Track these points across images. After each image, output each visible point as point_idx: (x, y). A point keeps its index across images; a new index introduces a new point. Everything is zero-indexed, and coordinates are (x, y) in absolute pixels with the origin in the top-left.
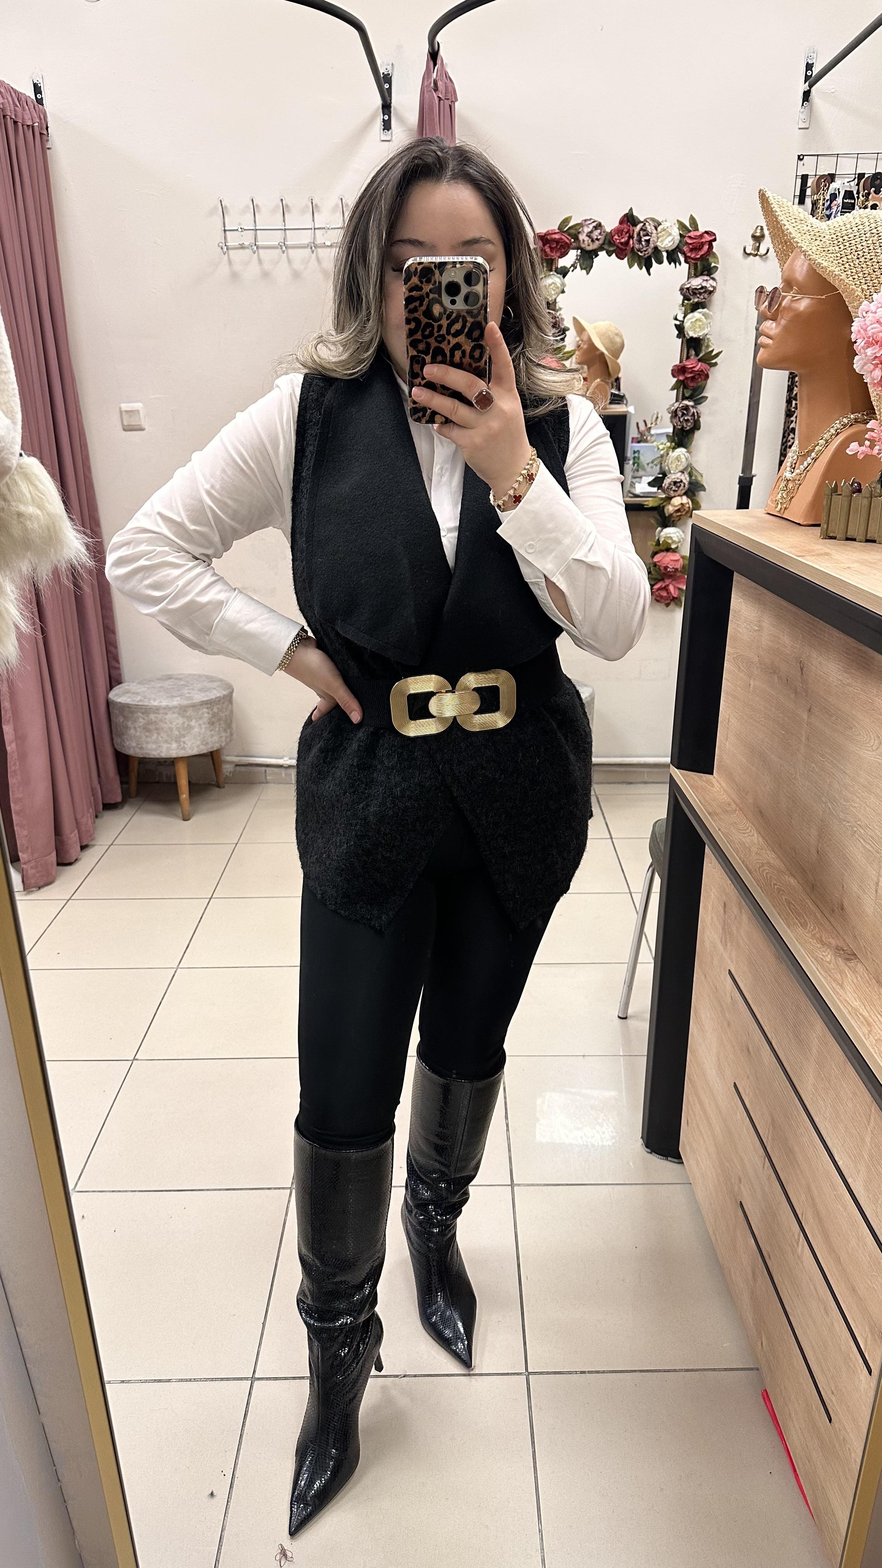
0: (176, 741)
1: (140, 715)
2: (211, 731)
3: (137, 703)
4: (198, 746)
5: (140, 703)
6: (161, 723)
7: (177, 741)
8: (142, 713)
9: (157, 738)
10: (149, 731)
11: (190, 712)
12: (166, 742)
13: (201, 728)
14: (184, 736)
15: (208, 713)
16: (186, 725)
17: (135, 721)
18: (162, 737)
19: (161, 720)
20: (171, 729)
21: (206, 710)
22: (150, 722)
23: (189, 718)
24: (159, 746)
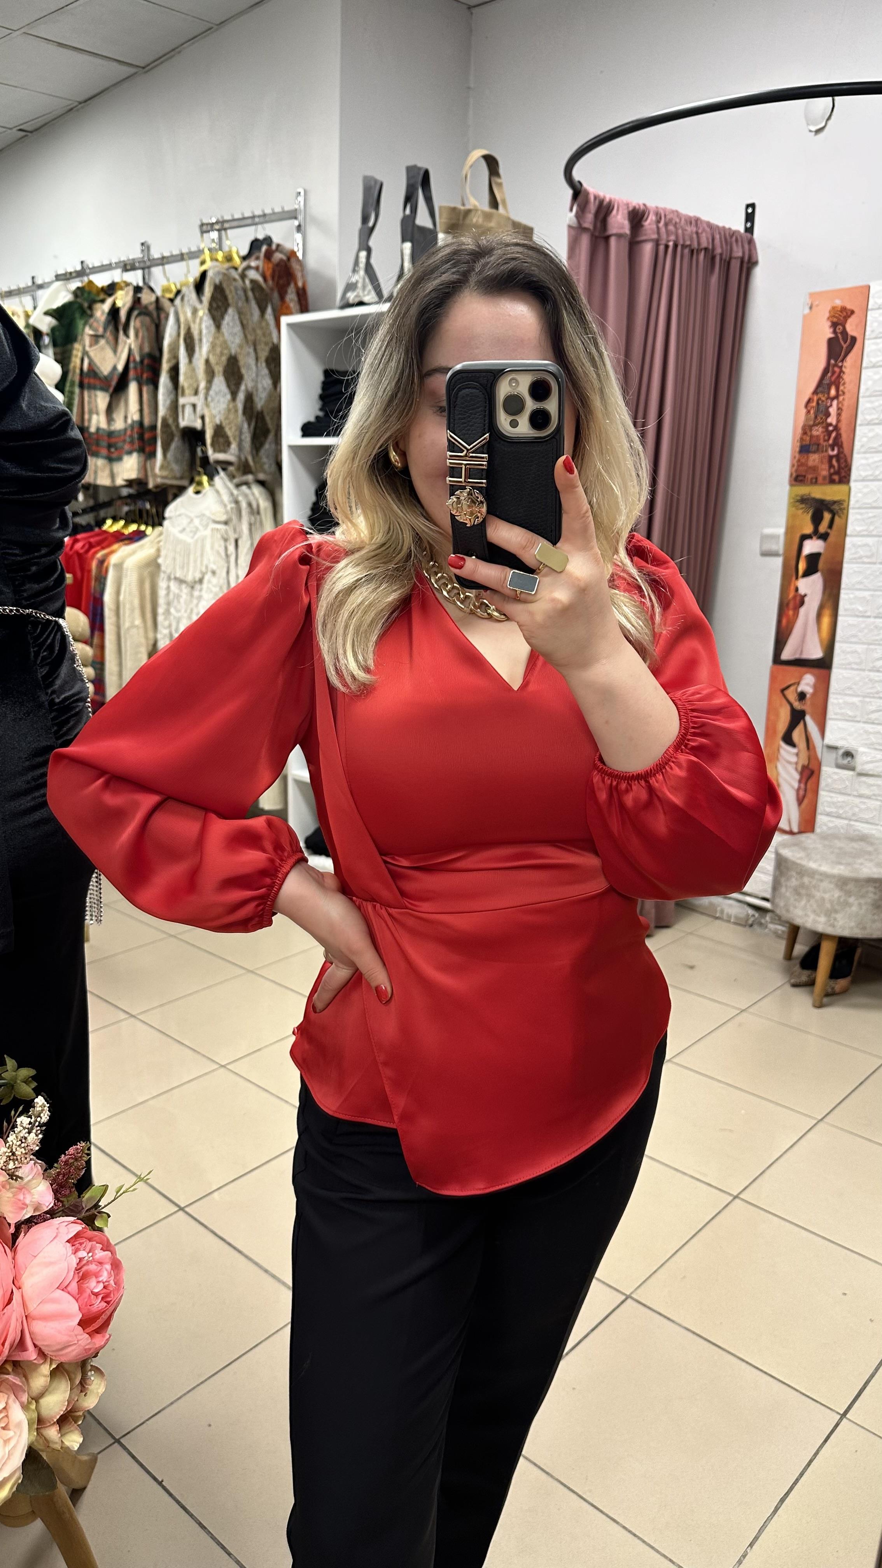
0: (826, 915)
1: (794, 874)
2: (874, 914)
3: (794, 859)
4: (852, 928)
5: (799, 861)
6: (813, 890)
7: (828, 913)
8: (797, 873)
9: (805, 905)
10: (799, 894)
11: (851, 886)
12: (814, 911)
13: (861, 909)
14: (836, 912)
15: (875, 893)
16: (842, 900)
17: (788, 879)
18: (811, 906)
19: (814, 887)
20: (823, 899)
21: (871, 889)
22: (802, 886)
23: (849, 893)
24: (806, 915)
